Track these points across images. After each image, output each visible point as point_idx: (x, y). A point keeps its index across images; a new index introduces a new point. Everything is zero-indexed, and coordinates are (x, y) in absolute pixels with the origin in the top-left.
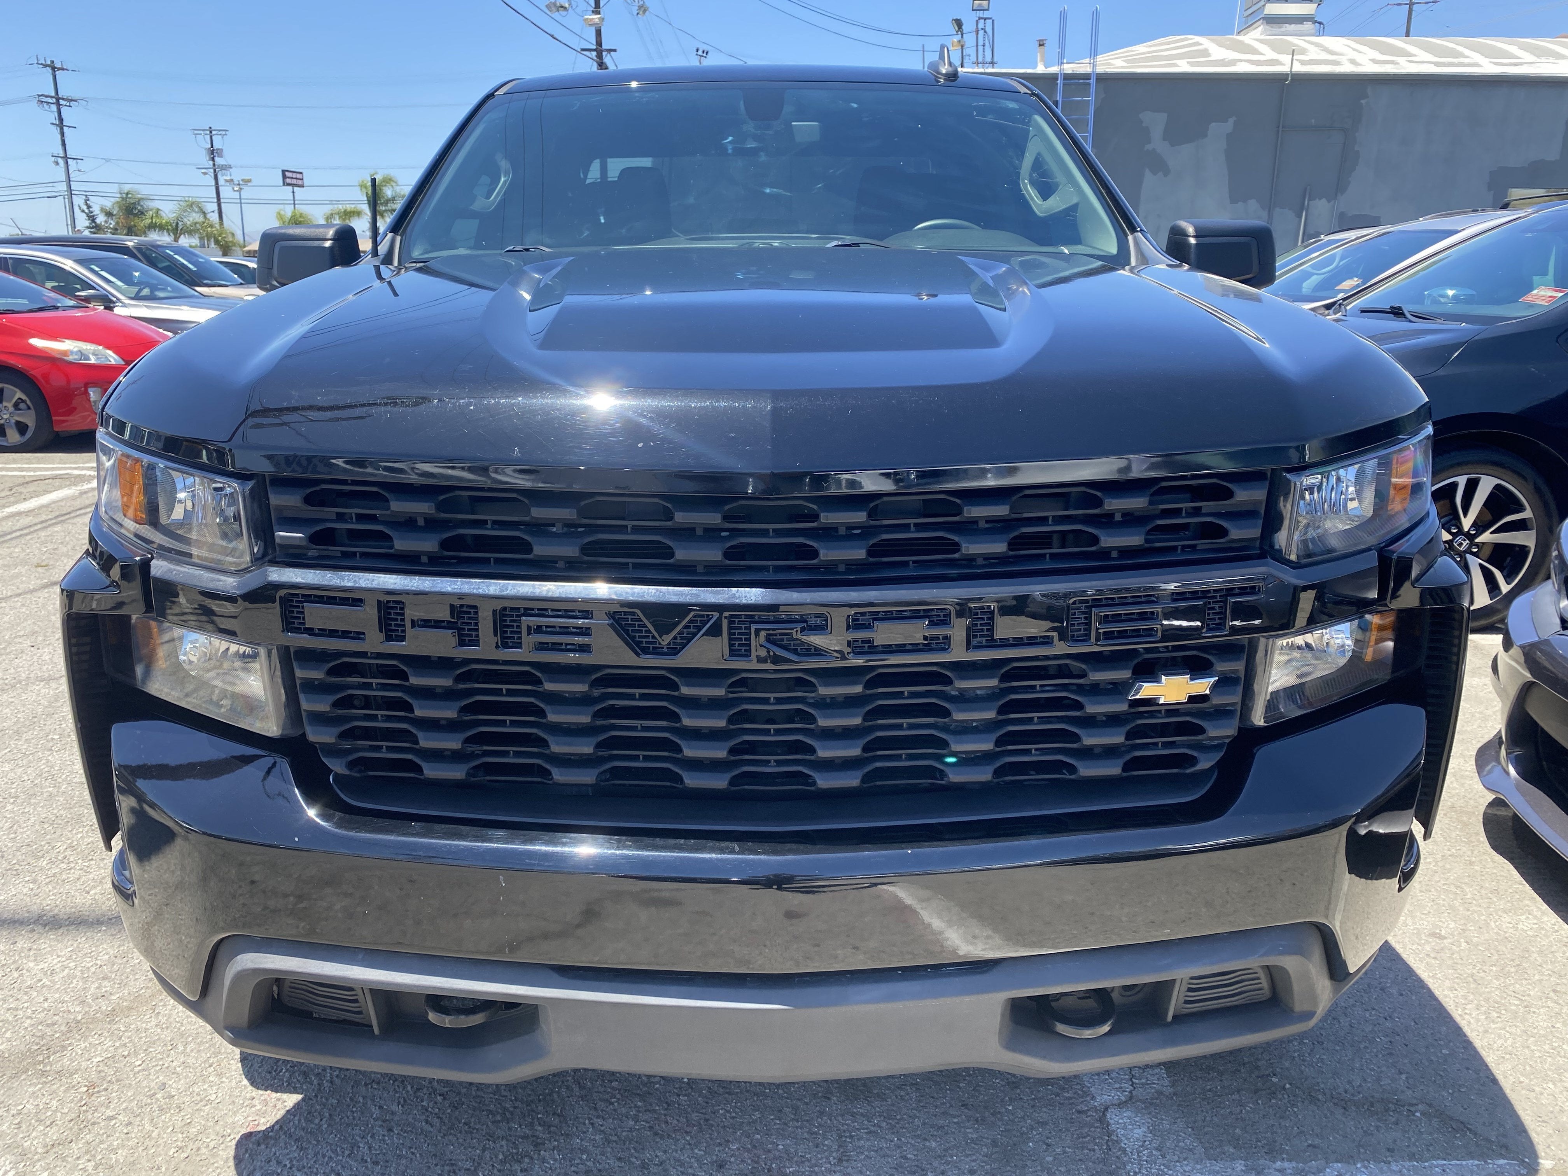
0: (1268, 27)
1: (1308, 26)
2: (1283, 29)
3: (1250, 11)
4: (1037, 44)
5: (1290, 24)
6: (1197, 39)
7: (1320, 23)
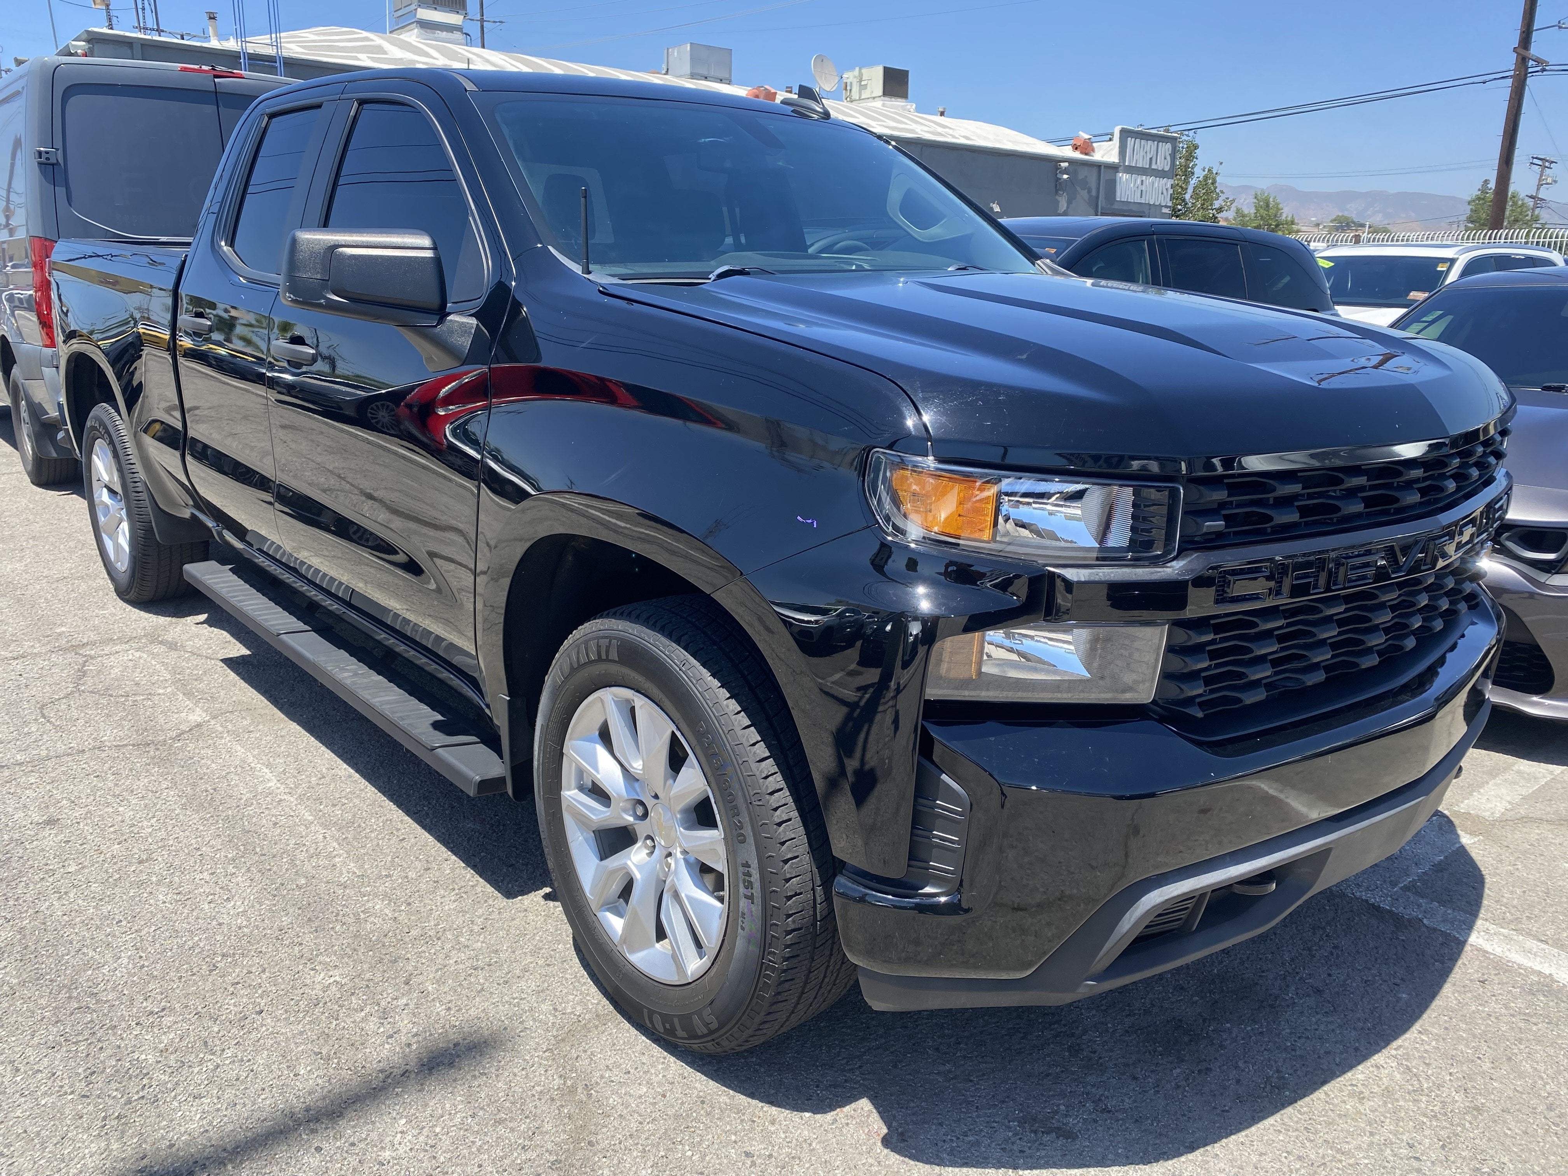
0: (422, 31)
1: (457, 35)
2: (436, 35)
3: (400, 13)
4: (206, 17)
5: (442, 31)
6: (365, 34)
7: (467, 34)
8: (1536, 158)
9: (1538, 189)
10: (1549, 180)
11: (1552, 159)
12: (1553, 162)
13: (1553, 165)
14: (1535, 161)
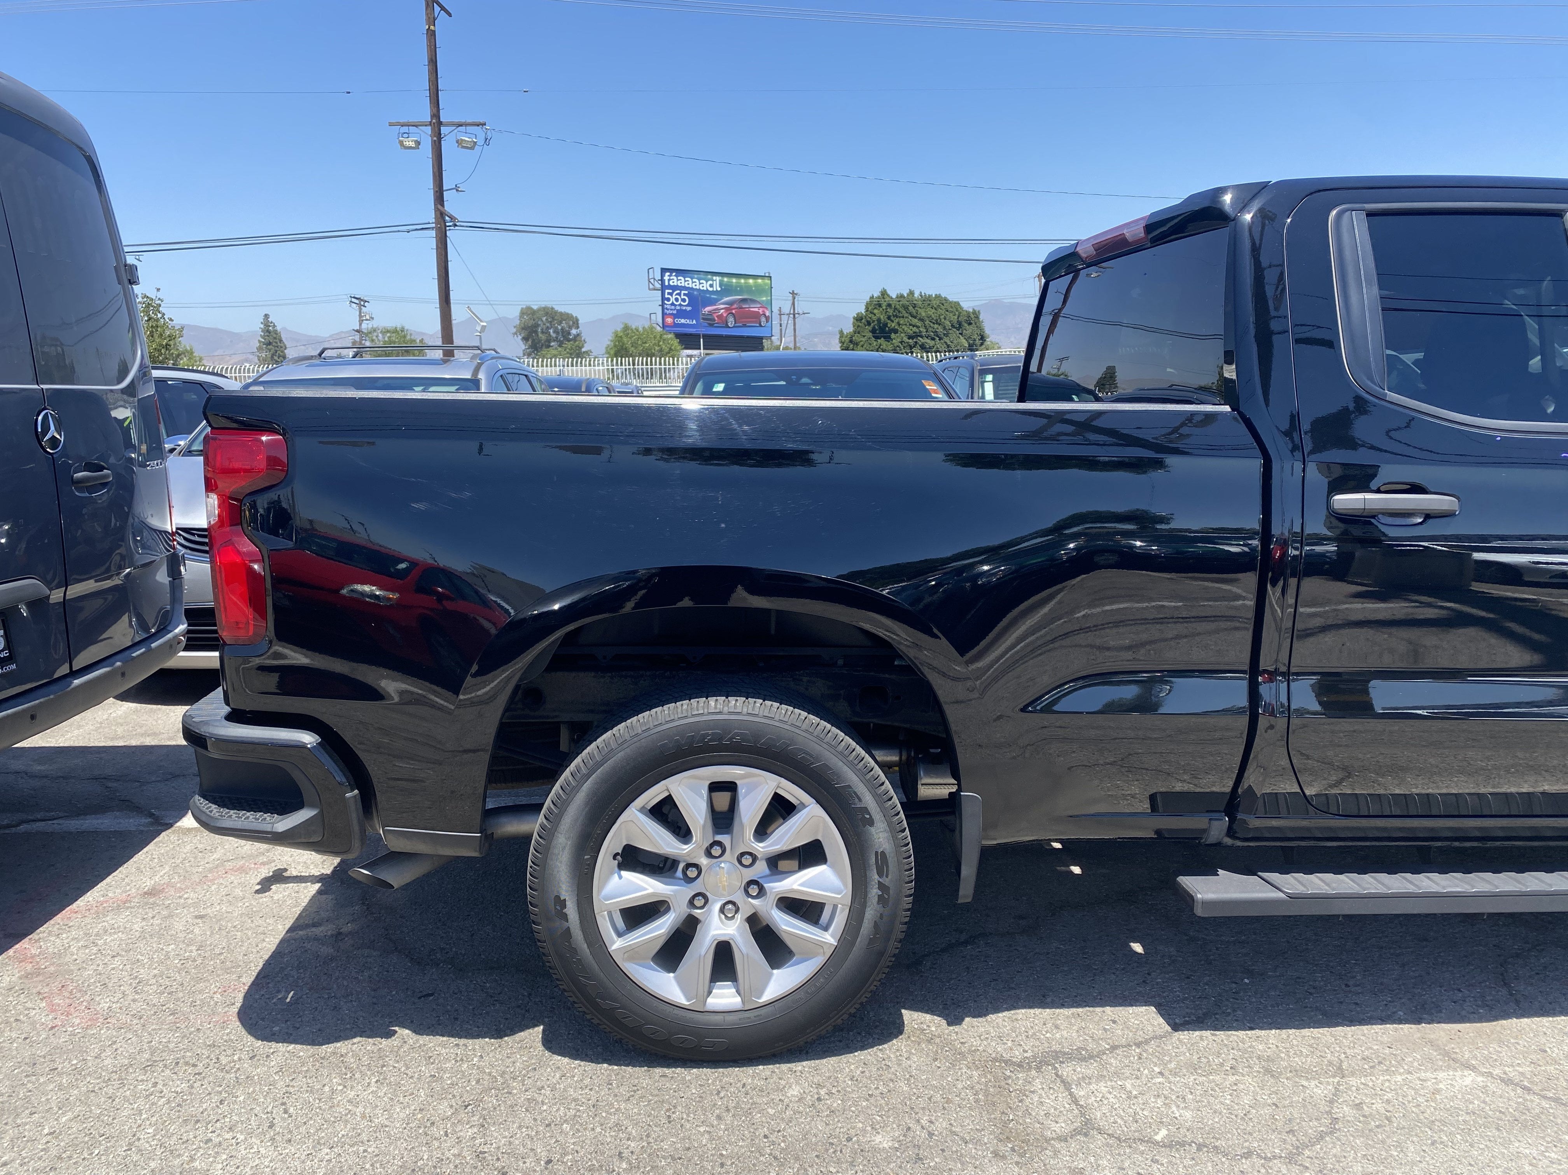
8: (354, 298)
9: (360, 325)
10: (368, 317)
11: (366, 299)
12: (366, 301)
13: (366, 304)
14: (353, 300)
